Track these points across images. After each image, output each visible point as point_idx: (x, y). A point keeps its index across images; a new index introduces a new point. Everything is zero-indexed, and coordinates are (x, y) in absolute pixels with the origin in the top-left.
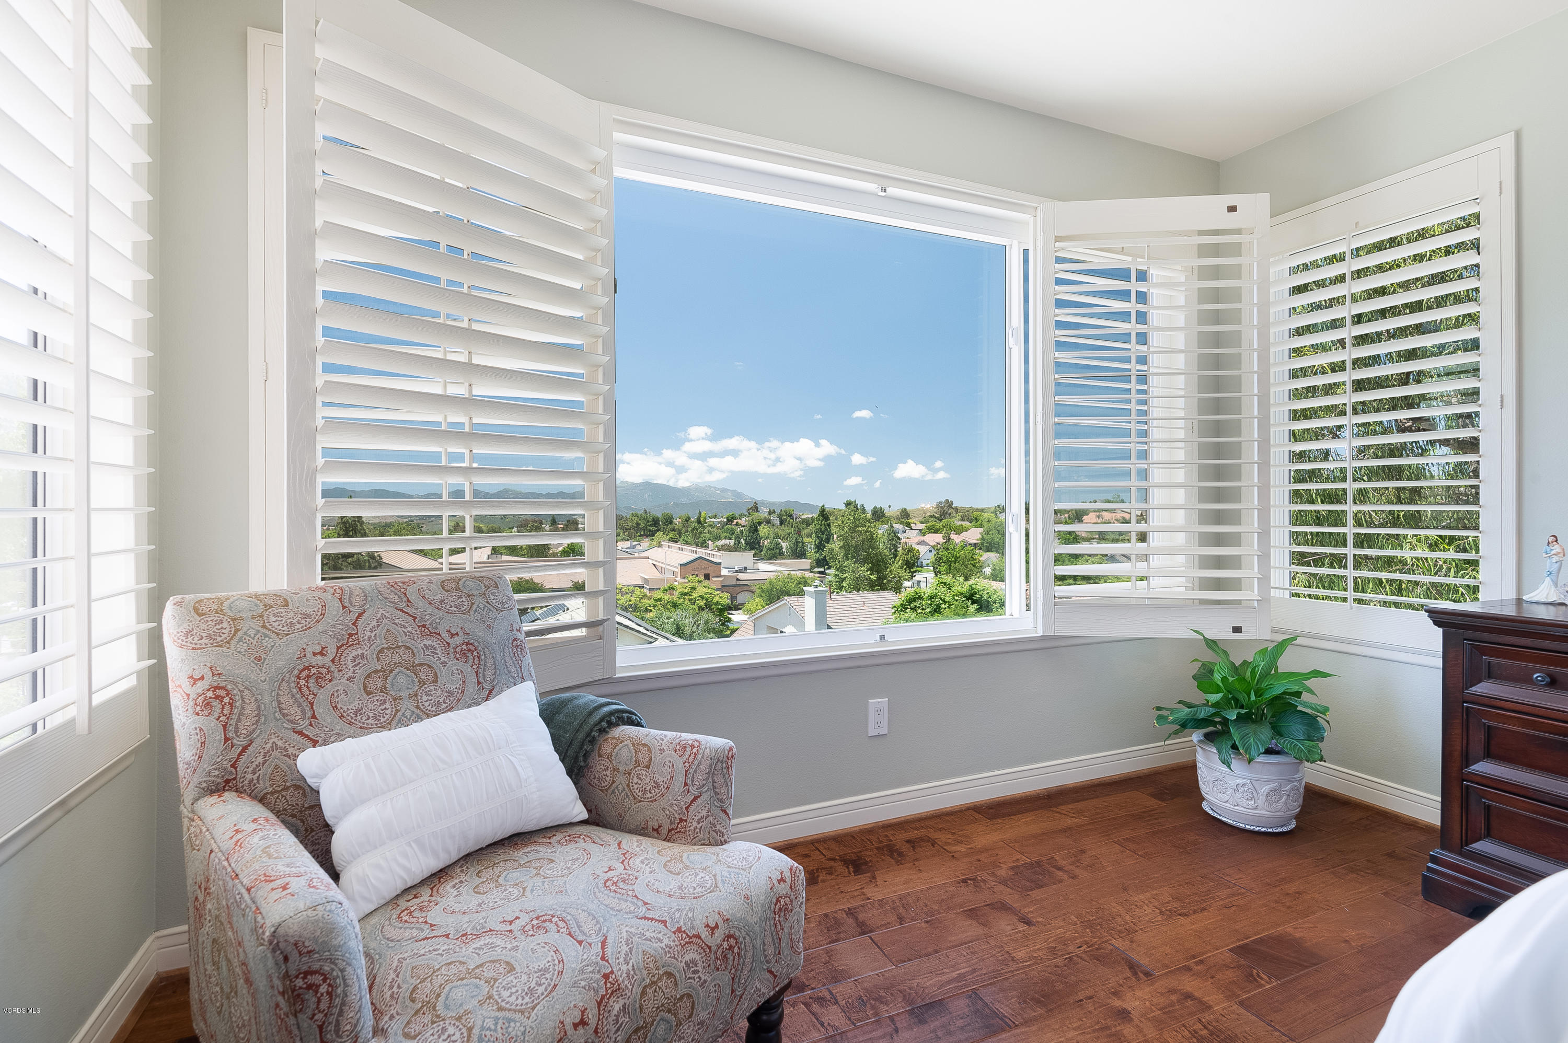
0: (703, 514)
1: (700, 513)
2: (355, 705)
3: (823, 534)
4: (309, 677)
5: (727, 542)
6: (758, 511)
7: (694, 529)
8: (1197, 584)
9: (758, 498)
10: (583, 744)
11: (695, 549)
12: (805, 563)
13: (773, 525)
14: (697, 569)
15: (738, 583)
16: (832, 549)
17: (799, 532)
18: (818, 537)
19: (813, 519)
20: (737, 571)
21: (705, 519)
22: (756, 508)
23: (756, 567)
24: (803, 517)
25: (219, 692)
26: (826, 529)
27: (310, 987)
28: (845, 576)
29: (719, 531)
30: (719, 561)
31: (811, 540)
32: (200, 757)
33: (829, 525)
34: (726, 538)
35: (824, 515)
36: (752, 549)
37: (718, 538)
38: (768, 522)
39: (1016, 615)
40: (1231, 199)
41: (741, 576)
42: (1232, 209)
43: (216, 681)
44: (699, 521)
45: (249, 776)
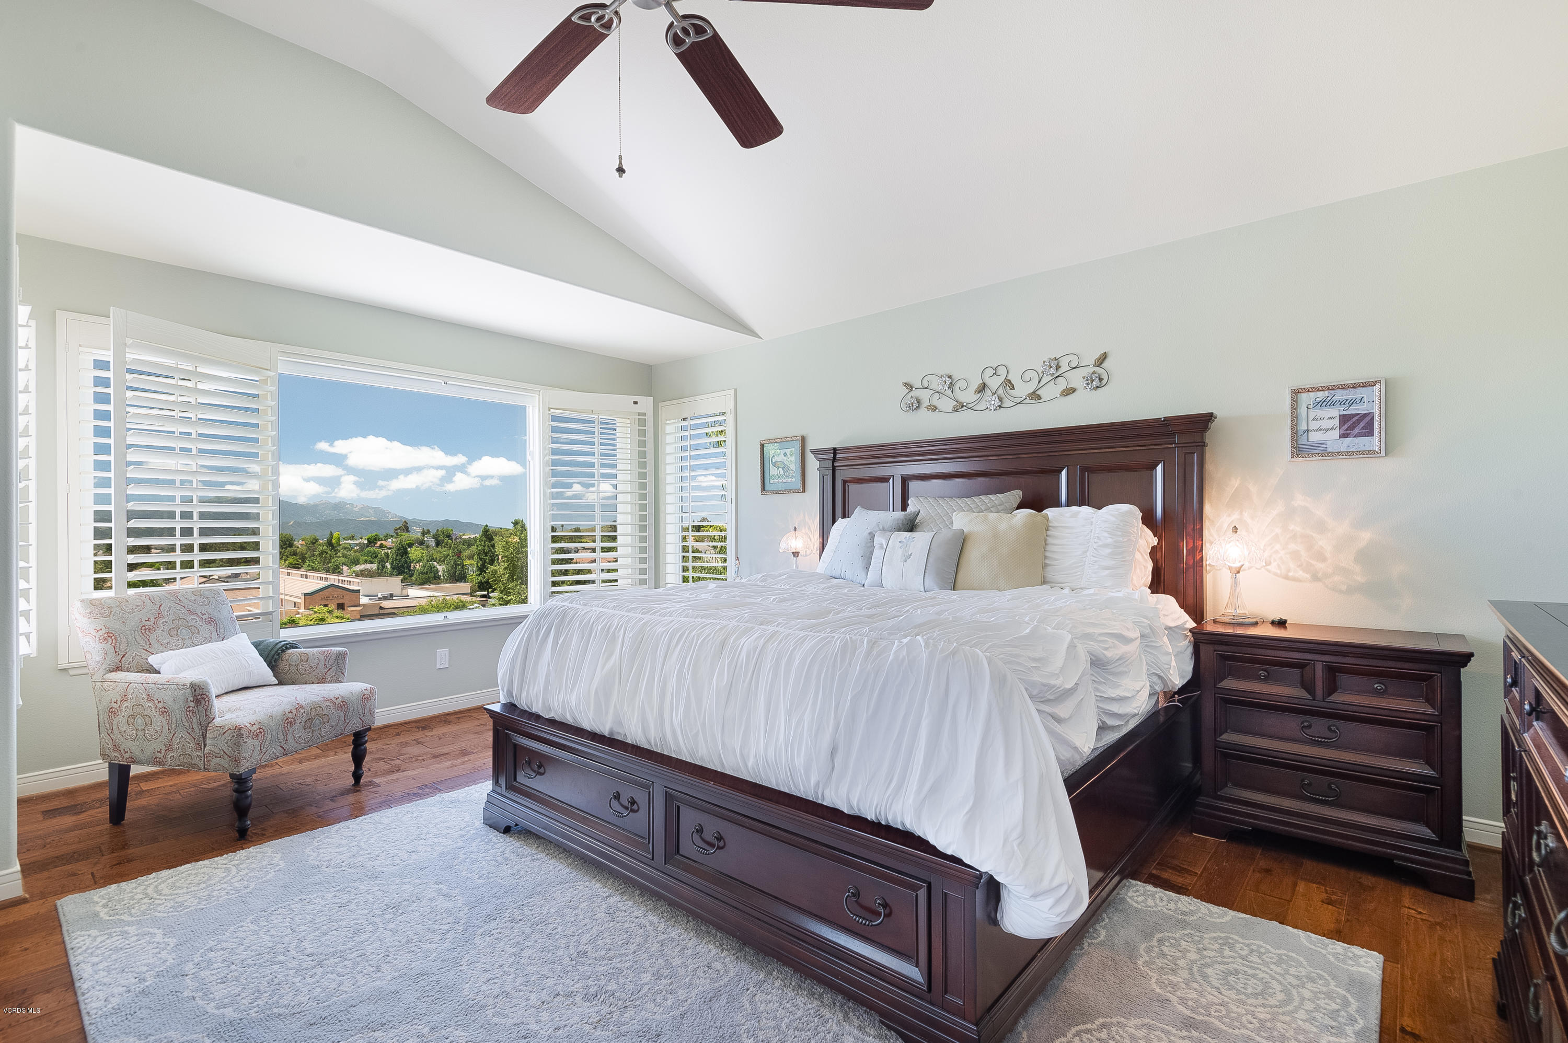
0: (335, 535)
1: (331, 534)
2: (166, 641)
3: (486, 556)
4: (145, 629)
5: (368, 566)
6: (408, 531)
7: (321, 553)
8: (638, 582)
9: (409, 516)
10: (274, 656)
11: (325, 576)
12: (465, 587)
13: (427, 547)
14: (327, 598)
15: (382, 611)
16: (496, 571)
17: (459, 554)
18: (481, 559)
19: (475, 539)
20: (380, 599)
21: (339, 540)
22: (406, 527)
23: (404, 592)
24: (464, 537)
25: (109, 634)
26: (490, 550)
27: (203, 698)
28: (509, 598)
29: (357, 554)
30: (357, 588)
31: (472, 562)
32: (105, 659)
33: (493, 546)
34: (366, 562)
35: (488, 535)
36: (400, 573)
37: (357, 562)
38: (421, 543)
39: (533, 603)
40: (636, 398)
41: (385, 604)
42: (635, 403)
43: (107, 631)
44: (330, 543)
45: (127, 666)
